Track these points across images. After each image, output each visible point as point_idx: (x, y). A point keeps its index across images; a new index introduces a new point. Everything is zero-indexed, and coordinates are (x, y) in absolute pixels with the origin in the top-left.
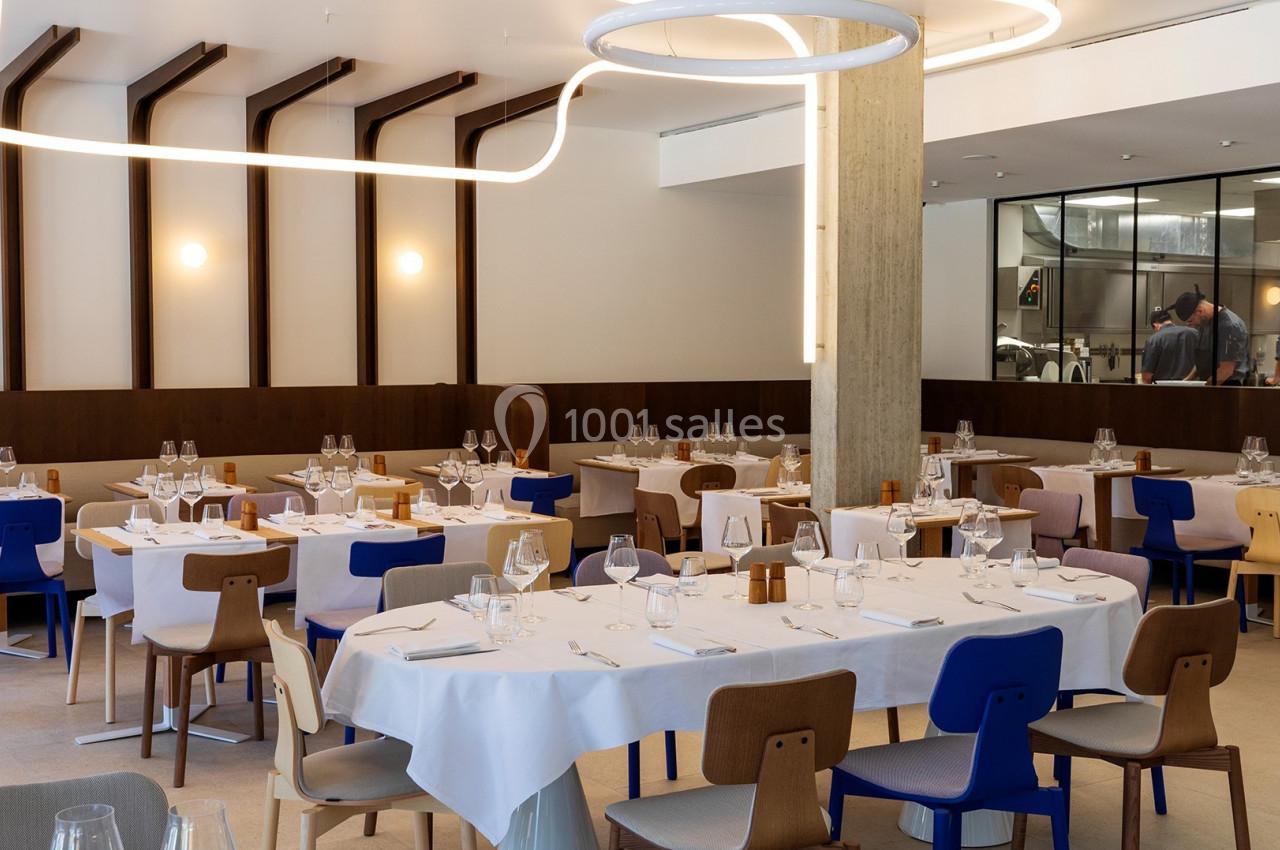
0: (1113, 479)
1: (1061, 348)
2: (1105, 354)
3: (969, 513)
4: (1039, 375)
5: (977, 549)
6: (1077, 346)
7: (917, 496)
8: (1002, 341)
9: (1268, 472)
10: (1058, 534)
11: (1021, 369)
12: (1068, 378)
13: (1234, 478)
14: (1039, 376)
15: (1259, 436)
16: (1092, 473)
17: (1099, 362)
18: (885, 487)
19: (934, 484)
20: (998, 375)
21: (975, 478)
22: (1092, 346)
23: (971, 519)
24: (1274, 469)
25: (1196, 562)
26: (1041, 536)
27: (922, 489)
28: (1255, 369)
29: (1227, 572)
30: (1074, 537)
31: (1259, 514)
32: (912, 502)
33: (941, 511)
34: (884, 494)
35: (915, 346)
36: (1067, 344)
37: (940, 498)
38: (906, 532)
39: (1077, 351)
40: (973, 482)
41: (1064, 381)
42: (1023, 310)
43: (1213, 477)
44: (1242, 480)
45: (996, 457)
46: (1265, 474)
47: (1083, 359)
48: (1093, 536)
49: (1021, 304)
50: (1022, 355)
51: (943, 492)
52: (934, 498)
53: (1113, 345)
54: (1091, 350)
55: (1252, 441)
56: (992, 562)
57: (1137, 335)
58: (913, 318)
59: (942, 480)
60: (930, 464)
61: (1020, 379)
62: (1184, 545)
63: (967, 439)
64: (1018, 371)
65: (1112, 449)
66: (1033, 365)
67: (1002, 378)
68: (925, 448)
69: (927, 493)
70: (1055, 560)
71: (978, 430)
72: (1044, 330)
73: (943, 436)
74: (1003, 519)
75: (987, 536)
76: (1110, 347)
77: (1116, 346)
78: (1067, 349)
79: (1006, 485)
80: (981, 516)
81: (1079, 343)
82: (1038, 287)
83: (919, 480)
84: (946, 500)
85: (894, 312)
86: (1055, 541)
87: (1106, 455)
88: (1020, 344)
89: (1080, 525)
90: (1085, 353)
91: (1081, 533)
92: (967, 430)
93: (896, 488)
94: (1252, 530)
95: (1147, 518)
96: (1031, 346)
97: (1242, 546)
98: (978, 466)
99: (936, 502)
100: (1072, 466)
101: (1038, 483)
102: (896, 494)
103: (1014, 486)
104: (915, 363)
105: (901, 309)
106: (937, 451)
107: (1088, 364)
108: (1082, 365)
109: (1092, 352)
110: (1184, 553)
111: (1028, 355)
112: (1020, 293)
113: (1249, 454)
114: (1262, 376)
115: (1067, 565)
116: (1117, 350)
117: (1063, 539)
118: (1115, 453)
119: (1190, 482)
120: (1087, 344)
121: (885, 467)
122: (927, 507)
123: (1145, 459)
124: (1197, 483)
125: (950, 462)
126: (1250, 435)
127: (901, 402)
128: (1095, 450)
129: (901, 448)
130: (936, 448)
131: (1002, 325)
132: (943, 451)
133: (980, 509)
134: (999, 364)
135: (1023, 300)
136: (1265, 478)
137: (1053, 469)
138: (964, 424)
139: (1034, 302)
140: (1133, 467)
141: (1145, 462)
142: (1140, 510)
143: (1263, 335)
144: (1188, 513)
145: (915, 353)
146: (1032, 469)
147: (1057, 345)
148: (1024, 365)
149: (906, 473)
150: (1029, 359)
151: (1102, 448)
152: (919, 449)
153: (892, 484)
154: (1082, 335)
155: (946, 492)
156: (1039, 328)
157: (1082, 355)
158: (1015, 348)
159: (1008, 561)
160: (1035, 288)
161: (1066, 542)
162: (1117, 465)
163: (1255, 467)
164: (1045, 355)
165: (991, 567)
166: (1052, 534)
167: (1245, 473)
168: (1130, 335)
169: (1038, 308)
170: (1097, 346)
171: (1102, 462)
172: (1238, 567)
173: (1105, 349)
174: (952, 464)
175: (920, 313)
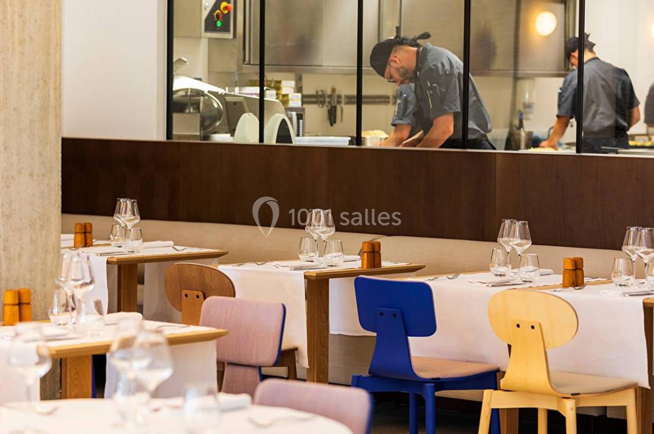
0: (332, 281)
1: (262, 94)
2: (323, 103)
3: (127, 334)
4: (232, 132)
5: (138, 387)
6: (284, 91)
7: (56, 310)
8: (181, 83)
9: (531, 268)
10: (253, 361)
11: (207, 123)
12: (271, 138)
13: (488, 277)
14: (232, 135)
15: (518, 220)
16: (302, 273)
17: (315, 113)
18: (10, 299)
19: (79, 293)
20: (175, 132)
21: (141, 281)
22: (305, 92)
23: (126, 344)
24: (538, 264)
25: (438, 394)
26: (231, 364)
27: (63, 301)
28: (521, 125)
29: (478, 405)
30: (276, 364)
31: (518, 326)
32: (47, 319)
33: (89, 333)
34: (7, 308)
35: (52, 93)
36: (270, 87)
37: (88, 313)
38: (38, 364)
39: (285, 99)
40: (139, 287)
41: (266, 142)
42: (209, 39)
43: (462, 276)
44: (499, 279)
45: (170, 251)
46: (526, 271)
47: (292, 109)
48: (304, 362)
49: (207, 30)
50: (209, 104)
51: (93, 304)
52: (79, 313)
53: (334, 90)
54: (303, 97)
55: (510, 227)
56: (157, 403)
57: (364, 77)
58: (48, 54)
59: (91, 287)
60: (73, 265)
61: (206, 137)
62: (422, 371)
63: (130, 225)
64: (203, 126)
65: (330, 238)
66: (224, 117)
67: (180, 137)
68: (69, 239)
69: (70, 306)
70: (244, 398)
71: (146, 214)
72: (239, 68)
73: (96, 222)
74: (173, 342)
75: (151, 367)
76: (329, 92)
77: (337, 93)
78: (270, 95)
79: (184, 292)
80: (141, 339)
81: (288, 87)
82: (231, 5)
83: (58, 287)
84: (98, 316)
85: (22, 42)
86: (249, 370)
87: (322, 248)
88: (205, 87)
89: (285, 346)
90: (295, 101)
91: (286, 357)
92: (129, 213)
93: (24, 300)
94: (510, 346)
95: (375, 334)
96: (221, 91)
97: (498, 370)
98: (147, 265)
99: (83, 319)
100: (275, 263)
101: (228, 289)
102: (24, 307)
103: (196, 293)
104: (51, 118)
105: (31, 38)
106: (86, 244)
107: (300, 117)
108: (291, 119)
109: (306, 99)
110: (423, 382)
111: (216, 103)
112: (205, 14)
113: (507, 243)
114: (529, 134)
115: (262, 403)
116: (339, 97)
117: (260, 368)
118: (333, 244)
119: (429, 283)
120: (299, 89)
121: (9, 270)
122: (70, 326)
123: (373, 252)
124: (440, 286)
125: (105, 259)
126: (508, 218)
127: (31, 175)
128: (307, 239)
129: (33, 242)
130: (86, 238)
131: (180, 60)
132: (95, 242)
133: (141, 328)
134: (176, 116)
135: (210, 25)
136: (527, 277)
137: (250, 267)
138: (126, 205)
139: (225, 29)
140: (356, 263)
141: (373, 254)
142: (364, 324)
143: (531, 77)
144: (428, 327)
145: (52, 102)
146: (222, 268)
147: (257, 90)
148: (210, 117)
149: (39, 279)
150: (219, 109)
151: (316, 237)
152: (59, 241)
153: (19, 295)
154: (292, 75)
155: (98, 305)
156: (233, 66)
157: (292, 104)
158: (199, 93)
159: (177, 401)
160: (226, 8)
161: (265, 371)
162: (335, 261)
163: (515, 261)
164: (241, 103)
165: (156, 410)
166: (244, 361)
167: (502, 270)
168: (356, 77)
169: (230, 36)
170: (312, 92)
171: (315, 256)
172: (491, 400)
173: (323, 96)
174: (108, 262)
175: (59, 45)
